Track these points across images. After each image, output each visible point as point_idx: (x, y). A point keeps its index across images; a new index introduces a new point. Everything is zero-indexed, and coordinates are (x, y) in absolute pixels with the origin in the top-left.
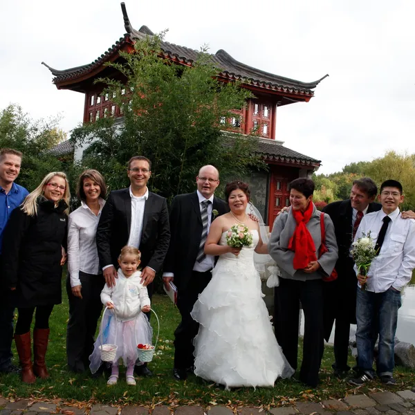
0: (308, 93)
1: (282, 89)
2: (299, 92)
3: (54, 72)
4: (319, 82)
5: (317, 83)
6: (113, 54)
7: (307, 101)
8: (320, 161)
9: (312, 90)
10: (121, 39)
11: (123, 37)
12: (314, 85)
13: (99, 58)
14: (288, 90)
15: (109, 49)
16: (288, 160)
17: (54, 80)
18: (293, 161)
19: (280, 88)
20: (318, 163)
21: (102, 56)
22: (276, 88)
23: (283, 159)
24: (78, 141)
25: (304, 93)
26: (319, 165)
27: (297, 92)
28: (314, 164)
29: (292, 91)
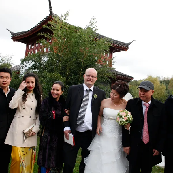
0: (127, 47)
1: (116, 45)
2: (123, 47)
3: (12, 33)
4: (131, 43)
5: (130, 43)
6: (44, 22)
7: (126, 51)
8: (133, 77)
9: (128, 46)
10: (47, 16)
11: (49, 16)
12: (129, 44)
13: (35, 26)
14: (119, 46)
15: (41, 22)
16: (120, 76)
17: (12, 37)
18: (122, 76)
19: (115, 44)
20: (132, 78)
21: (37, 25)
22: (114, 44)
23: (118, 75)
24: (25, 64)
25: (125, 47)
26: (133, 79)
27: (122, 46)
28: (131, 78)
29: (120, 46)
